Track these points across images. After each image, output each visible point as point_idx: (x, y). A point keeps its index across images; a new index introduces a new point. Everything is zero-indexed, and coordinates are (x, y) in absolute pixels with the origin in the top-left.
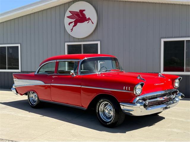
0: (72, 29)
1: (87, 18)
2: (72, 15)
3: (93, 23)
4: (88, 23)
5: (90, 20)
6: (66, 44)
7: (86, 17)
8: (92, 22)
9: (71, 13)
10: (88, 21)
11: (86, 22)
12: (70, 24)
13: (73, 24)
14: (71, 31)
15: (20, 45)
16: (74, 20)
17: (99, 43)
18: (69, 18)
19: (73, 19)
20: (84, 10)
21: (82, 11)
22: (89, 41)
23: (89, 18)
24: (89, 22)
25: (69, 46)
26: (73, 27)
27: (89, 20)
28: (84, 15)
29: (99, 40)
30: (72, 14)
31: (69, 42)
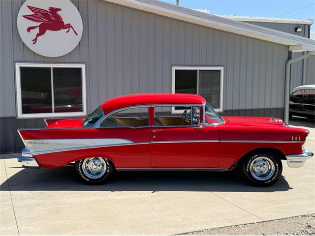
0: (36, 39)
1: (65, 24)
2: (33, 13)
3: (76, 34)
4: (67, 32)
5: (71, 28)
7: (63, 22)
8: (75, 32)
9: (32, 11)
10: (67, 30)
12: (31, 31)
13: (37, 31)
14: (34, 43)
16: (39, 24)
17: (83, 67)
18: (27, 18)
19: (36, 21)
20: (59, 10)
21: (54, 11)
22: (64, 63)
23: (69, 24)
24: (69, 30)
27: (69, 27)
28: (59, 18)
29: (83, 63)
30: (35, 13)
31: (25, 62)
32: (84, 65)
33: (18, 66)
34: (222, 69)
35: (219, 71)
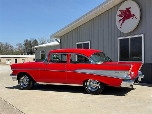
0: (121, 25)
1: (132, 15)
2: (121, 13)
3: (136, 19)
4: (133, 18)
5: (134, 16)
6: (118, 38)
7: (131, 14)
8: (136, 18)
9: (121, 12)
10: (132, 17)
11: (131, 18)
12: (120, 22)
13: (122, 21)
14: (121, 27)
15: (90, 41)
16: (122, 18)
17: (142, 36)
18: (119, 16)
19: (122, 17)
20: (130, 8)
21: (128, 9)
22: (135, 35)
23: (133, 14)
25: (120, 40)
26: (122, 24)
27: (133, 16)
29: (142, 34)
31: (121, 37)
32: (143, 35)
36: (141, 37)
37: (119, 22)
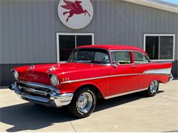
0: (68, 19)
3: (90, 16)
7: (83, 9)
9: (66, 3)
11: (83, 14)
18: (63, 7)
19: (68, 9)
20: (80, 2)
24: (86, 14)
32: (93, 34)
33: (58, 34)
34: (174, 35)
35: (172, 37)
36: (91, 36)
37: (64, 14)
